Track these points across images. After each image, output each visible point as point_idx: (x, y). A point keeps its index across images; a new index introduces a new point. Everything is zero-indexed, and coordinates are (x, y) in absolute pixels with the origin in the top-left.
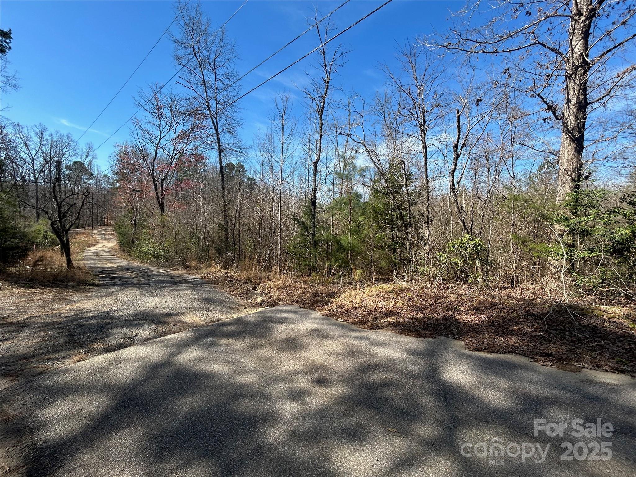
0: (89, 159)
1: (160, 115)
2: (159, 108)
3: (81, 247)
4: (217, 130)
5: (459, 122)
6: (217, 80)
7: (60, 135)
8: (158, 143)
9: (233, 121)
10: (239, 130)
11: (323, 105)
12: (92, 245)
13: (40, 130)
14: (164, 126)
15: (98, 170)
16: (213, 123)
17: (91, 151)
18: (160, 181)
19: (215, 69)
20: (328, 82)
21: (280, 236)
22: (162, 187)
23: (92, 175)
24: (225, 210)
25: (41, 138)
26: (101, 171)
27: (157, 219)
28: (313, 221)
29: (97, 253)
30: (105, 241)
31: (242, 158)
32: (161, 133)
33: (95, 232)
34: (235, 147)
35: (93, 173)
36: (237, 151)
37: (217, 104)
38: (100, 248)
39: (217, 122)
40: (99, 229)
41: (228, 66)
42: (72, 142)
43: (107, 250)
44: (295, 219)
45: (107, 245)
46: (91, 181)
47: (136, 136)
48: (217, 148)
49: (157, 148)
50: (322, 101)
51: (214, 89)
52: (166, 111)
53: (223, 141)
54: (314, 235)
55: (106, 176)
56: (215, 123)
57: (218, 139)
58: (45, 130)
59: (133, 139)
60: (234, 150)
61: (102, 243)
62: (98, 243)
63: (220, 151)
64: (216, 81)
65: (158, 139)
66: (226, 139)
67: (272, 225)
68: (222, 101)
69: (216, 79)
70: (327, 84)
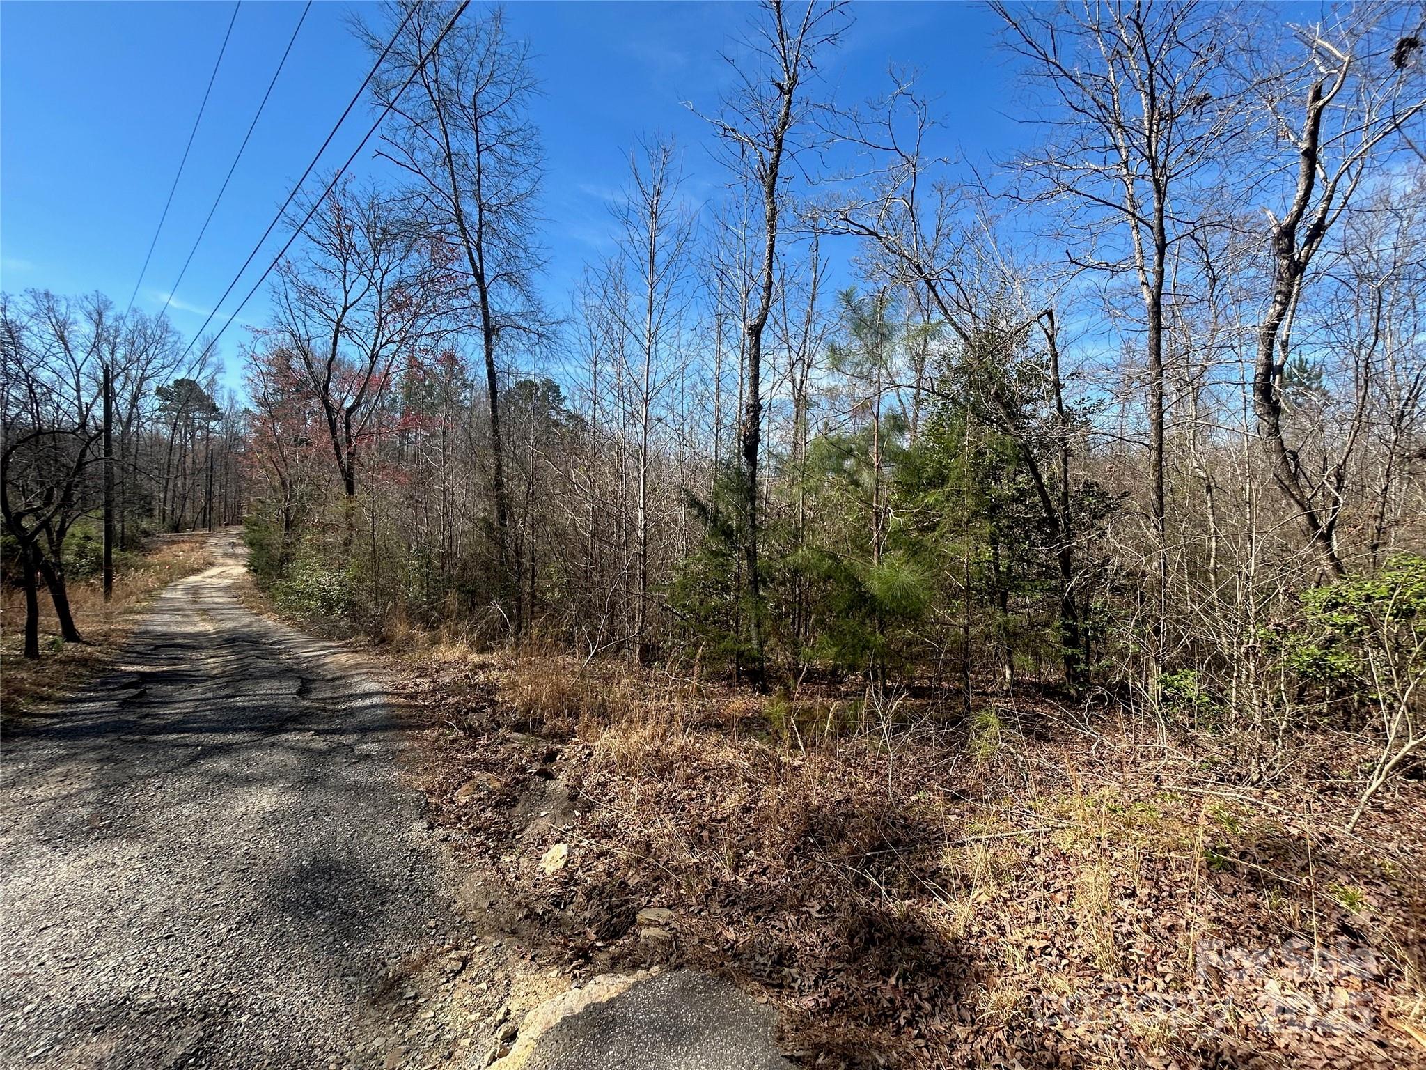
0: (207, 371)
1: (344, 250)
2: (341, 230)
3: (162, 576)
4: (480, 277)
5: (1314, 135)
6: (481, 149)
7: (141, 318)
8: (340, 320)
9: (521, 254)
10: (536, 277)
11: (778, 156)
12: (194, 571)
13: (96, 306)
14: (354, 277)
15: (231, 399)
16: (472, 259)
17: (211, 355)
18: (343, 414)
19: (476, 120)
20: (790, 91)
21: (644, 556)
22: (348, 427)
23: (215, 409)
24: (499, 484)
25: (98, 324)
26: (237, 402)
27: (335, 510)
28: (749, 507)
29: (196, 591)
30: (230, 562)
31: (544, 349)
32: (346, 293)
33: (214, 540)
34: (526, 320)
35: (218, 405)
36: (531, 332)
37: (481, 210)
38: (211, 577)
39: (481, 259)
40: (224, 533)
41: (510, 113)
42: (169, 334)
43: (226, 582)
44: (693, 503)
45: (231, 571)
46: (212, 424)
47: (283, 300)
48: (479, 323)
49: (337, 332)
50: (772, 145)
51: (475, 171)
52: (359, 238)
53: (497, 308)
54: (752, 555)
55: (247, 411)
56: (477, 261)
57: (484, 298)
58: (106, 308)
59: (278, 309)
60: (524, 329)
61: (222, 565)
62: (212, 565)
63: (490, 332)
64: (479, 152)
65: (340, 309)
66: (504, 300)
67: (619, 524)
68: (494, 201)
69: (478, 146)
70: (787, 97)
